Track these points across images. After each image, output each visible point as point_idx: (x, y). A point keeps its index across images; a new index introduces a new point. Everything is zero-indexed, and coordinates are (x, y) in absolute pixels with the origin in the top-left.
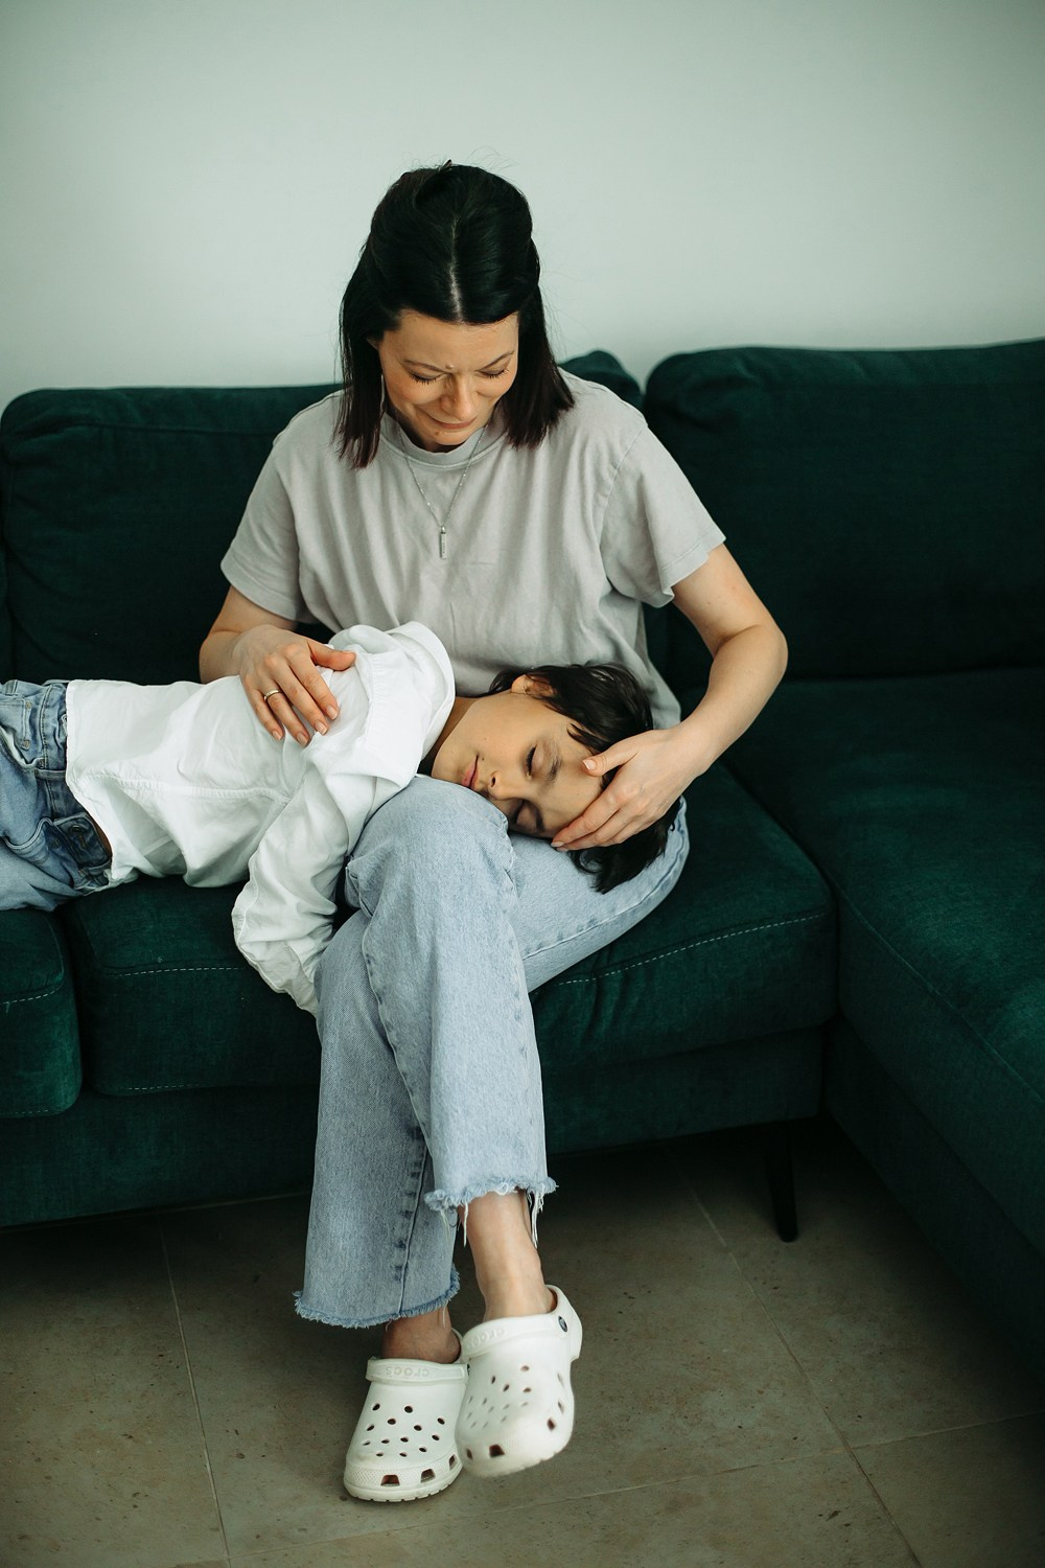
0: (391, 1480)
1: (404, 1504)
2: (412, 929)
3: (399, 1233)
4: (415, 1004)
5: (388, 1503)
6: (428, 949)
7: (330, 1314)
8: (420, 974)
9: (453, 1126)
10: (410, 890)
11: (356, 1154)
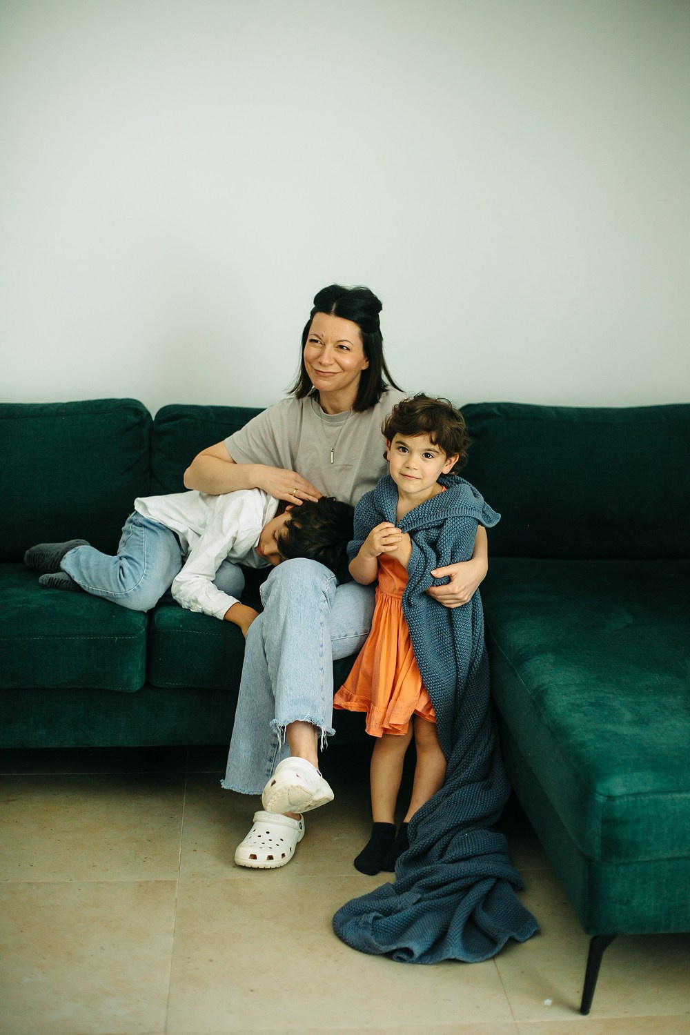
0: (254, 857)
1: (258, 869)
2: (278, 611)
3: (270, 754)
4: (275, 643)
5: (251, 869)
6: (284, 620)
7: (236, 787)
8: (279, 632)
9: (284, 693)
10: (280, 595)
11: (254, 714)
